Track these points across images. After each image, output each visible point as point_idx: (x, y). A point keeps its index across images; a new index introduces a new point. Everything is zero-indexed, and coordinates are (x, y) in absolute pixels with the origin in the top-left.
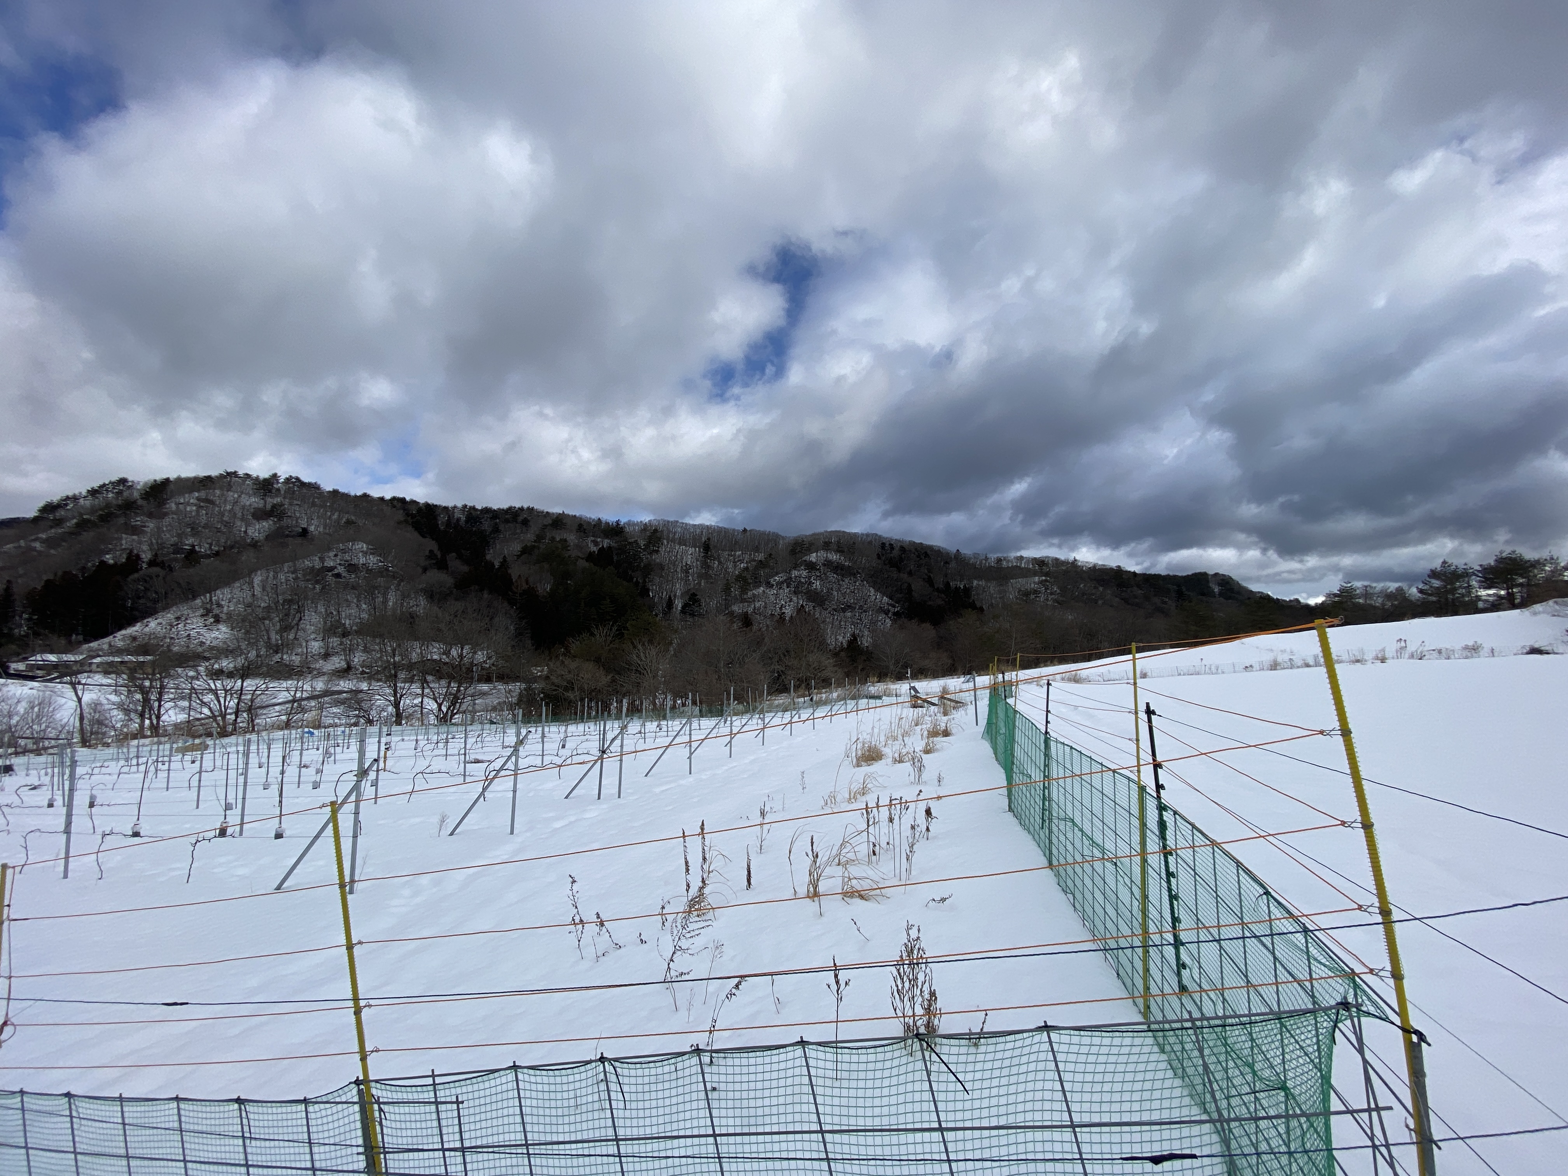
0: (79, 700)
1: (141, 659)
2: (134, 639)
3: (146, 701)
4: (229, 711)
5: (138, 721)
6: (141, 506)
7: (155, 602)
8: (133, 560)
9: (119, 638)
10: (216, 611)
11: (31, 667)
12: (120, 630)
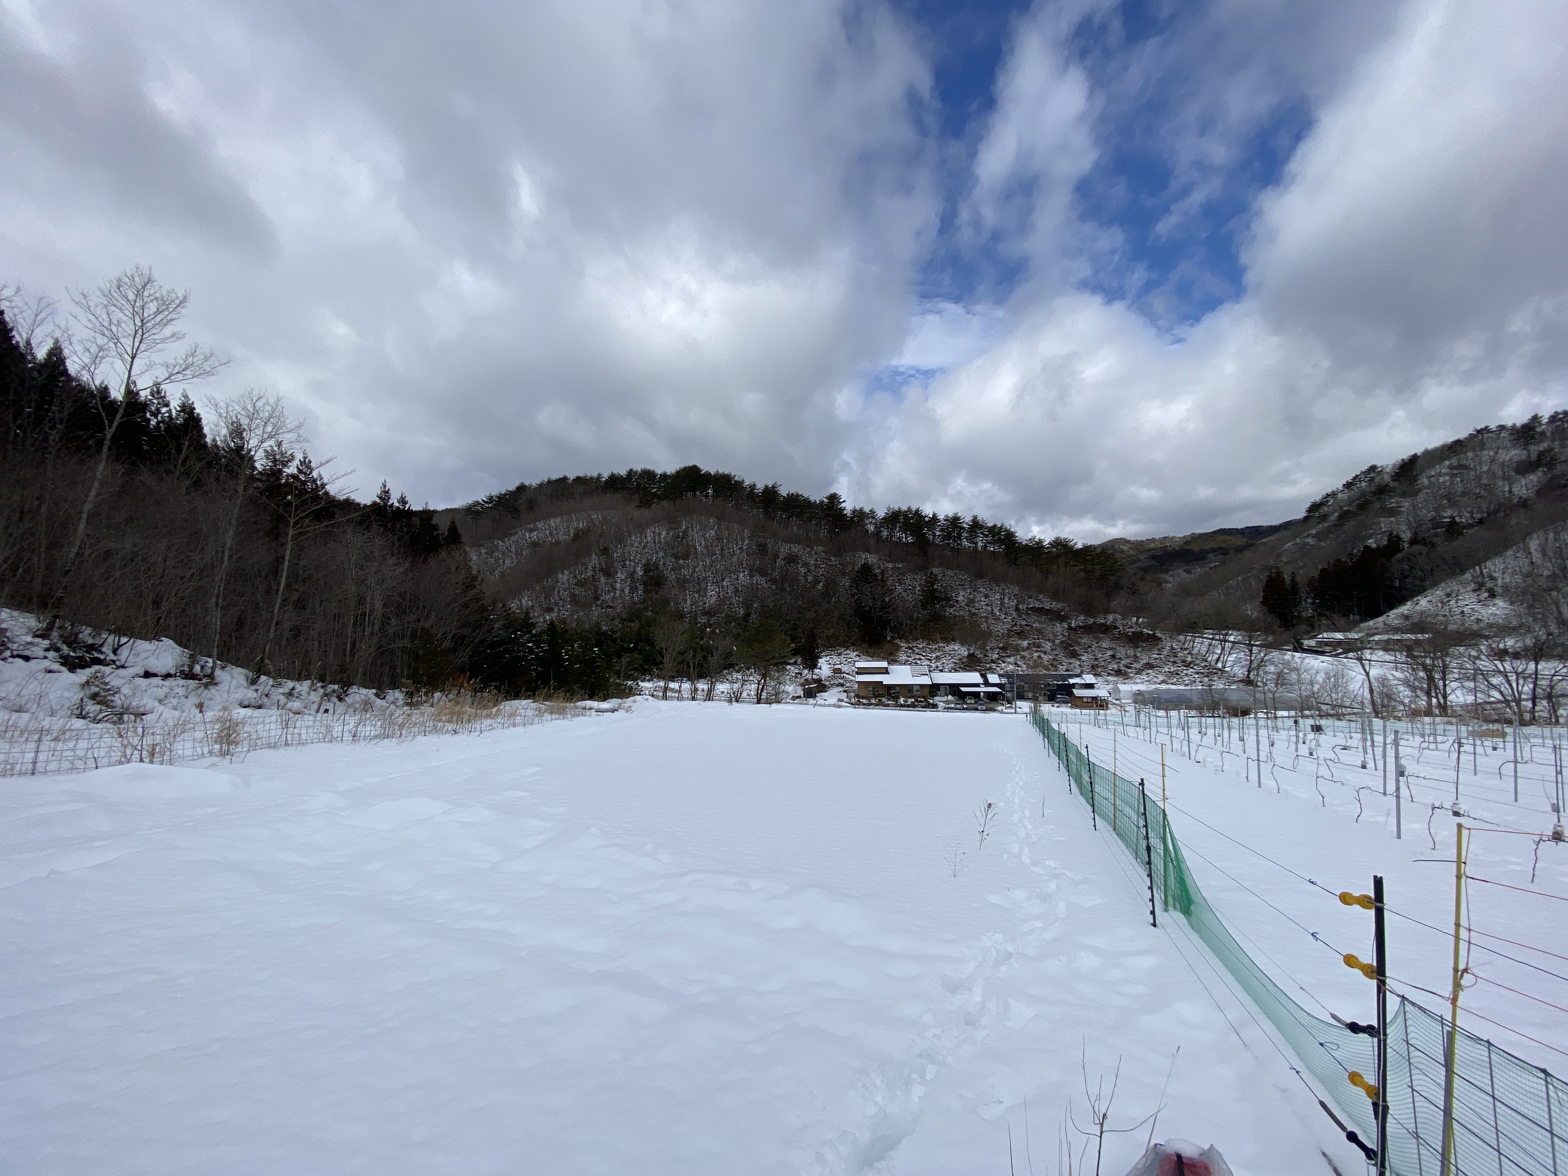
0: (1367, 674)
1: (1420, 636)
2: (1407, 617)
3: (1431, 679)
4: (1523, 696)
5: (1425, 698)
6: (1394, 488)
7: (1423, 579)
8: (1394, 542)
9: (1394, 616)
10: (1489, 584)
11: (1320, 644)
12: (1391, 609)
